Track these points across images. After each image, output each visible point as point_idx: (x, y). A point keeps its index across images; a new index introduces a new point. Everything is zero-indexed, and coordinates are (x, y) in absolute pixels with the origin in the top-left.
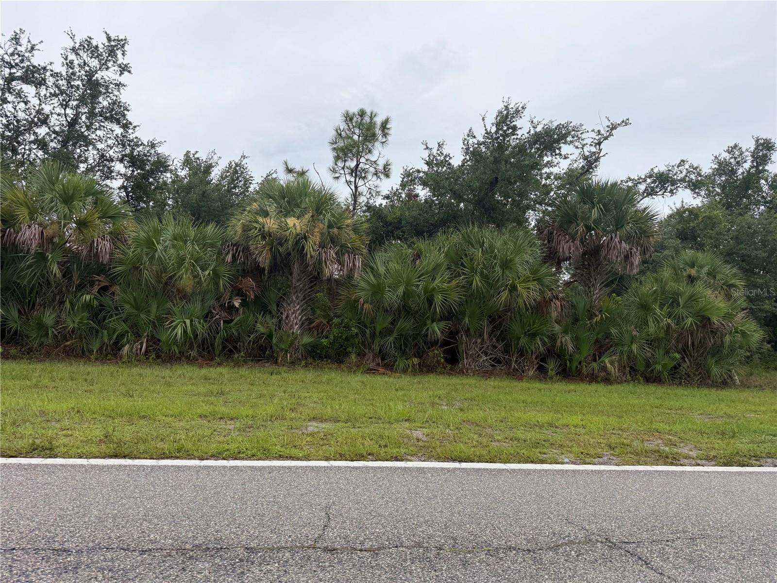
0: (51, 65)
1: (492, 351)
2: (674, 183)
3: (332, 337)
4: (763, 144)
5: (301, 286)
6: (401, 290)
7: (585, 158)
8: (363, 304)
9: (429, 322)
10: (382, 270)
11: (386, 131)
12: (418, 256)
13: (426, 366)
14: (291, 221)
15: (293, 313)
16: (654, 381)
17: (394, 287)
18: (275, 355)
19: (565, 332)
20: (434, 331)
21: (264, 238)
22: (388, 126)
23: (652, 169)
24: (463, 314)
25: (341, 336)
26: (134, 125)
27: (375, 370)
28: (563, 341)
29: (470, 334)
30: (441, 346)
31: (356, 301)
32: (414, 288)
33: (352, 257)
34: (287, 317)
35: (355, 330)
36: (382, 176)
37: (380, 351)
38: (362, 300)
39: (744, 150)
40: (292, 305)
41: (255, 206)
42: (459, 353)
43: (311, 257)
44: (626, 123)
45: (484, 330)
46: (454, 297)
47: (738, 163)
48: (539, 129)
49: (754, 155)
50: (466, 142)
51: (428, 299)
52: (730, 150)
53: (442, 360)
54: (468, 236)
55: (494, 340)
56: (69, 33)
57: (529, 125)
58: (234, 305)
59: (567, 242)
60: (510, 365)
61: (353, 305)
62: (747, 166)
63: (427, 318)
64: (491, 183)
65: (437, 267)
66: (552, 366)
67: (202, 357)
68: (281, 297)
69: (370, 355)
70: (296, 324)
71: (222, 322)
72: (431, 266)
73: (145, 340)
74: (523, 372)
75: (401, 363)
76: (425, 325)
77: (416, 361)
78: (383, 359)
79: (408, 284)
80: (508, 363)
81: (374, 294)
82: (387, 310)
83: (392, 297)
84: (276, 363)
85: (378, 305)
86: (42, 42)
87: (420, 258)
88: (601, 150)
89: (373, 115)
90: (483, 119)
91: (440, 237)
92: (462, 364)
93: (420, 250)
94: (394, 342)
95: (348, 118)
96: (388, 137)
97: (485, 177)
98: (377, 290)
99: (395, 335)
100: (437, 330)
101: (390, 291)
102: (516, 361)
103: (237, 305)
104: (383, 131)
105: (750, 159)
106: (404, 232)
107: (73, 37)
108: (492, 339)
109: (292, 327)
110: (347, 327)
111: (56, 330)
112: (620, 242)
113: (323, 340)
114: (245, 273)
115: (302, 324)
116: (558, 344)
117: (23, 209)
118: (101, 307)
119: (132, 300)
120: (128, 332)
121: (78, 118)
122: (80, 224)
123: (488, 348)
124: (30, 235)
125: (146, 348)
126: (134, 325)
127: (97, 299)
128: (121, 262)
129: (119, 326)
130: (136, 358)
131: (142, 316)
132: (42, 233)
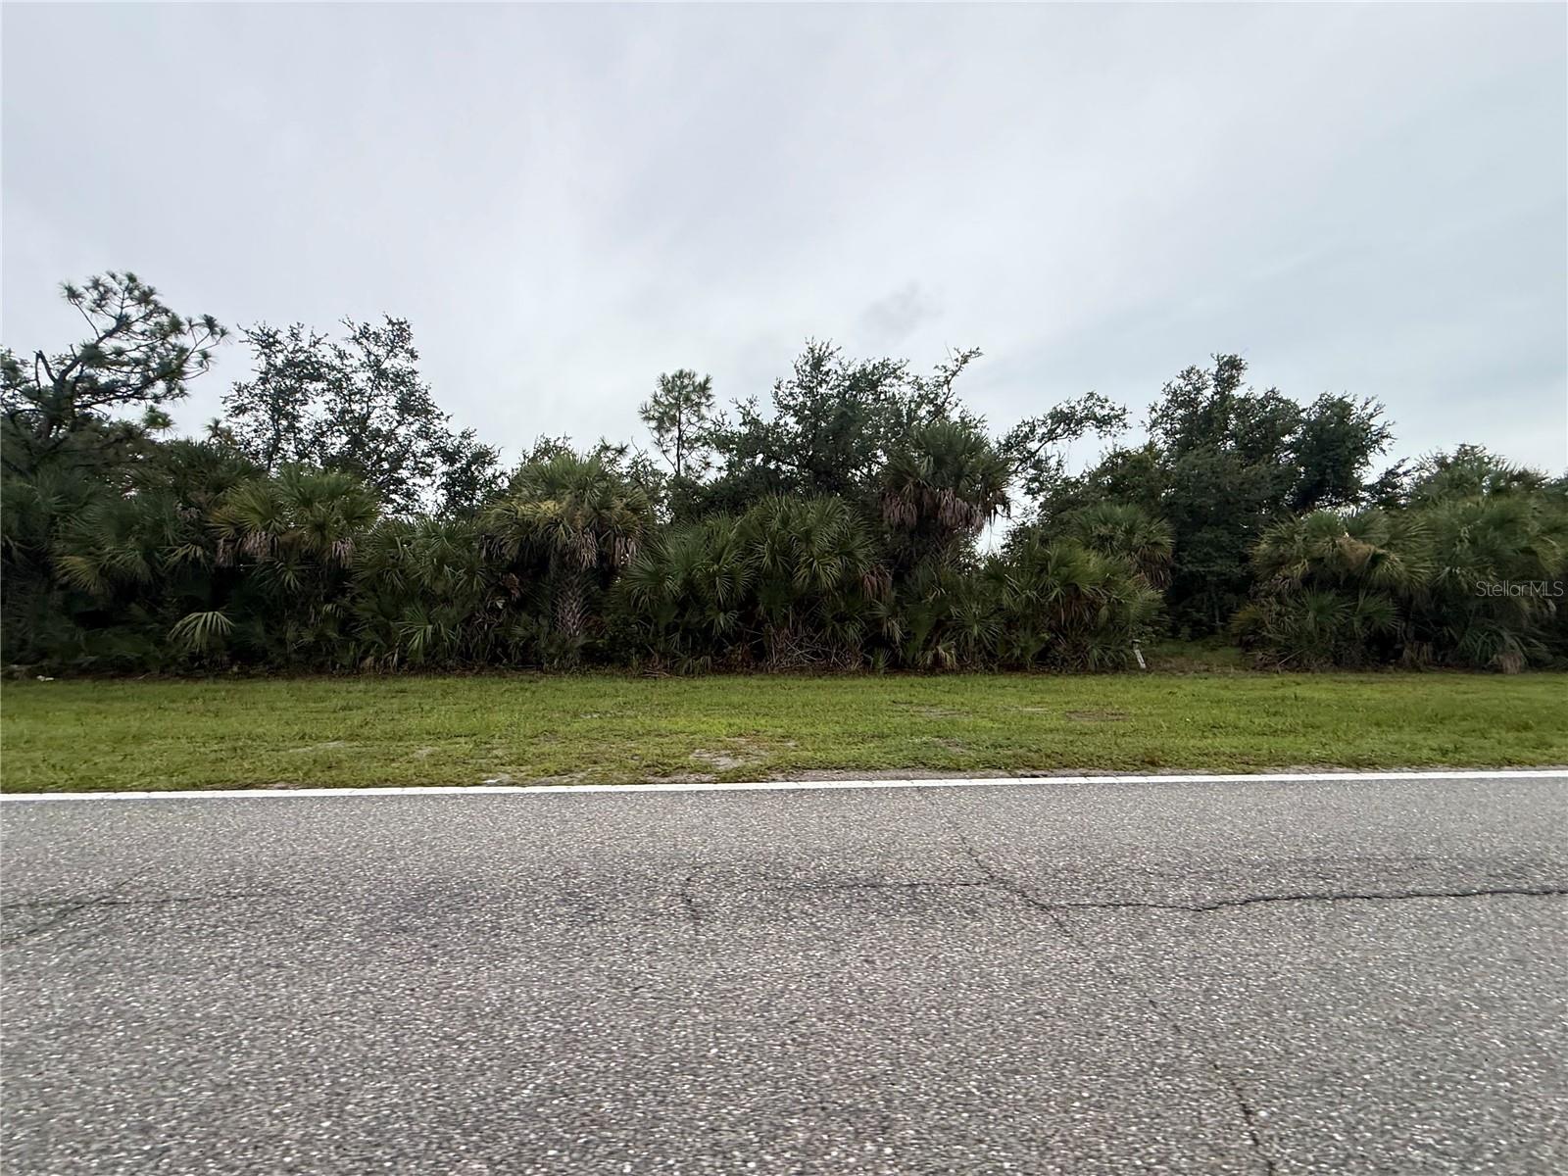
2: (1079, 422)
3: (607, 638)
4: (1226, 363)
7: (930, 401)
11: (707, 392)
13: (726, 666)
15: (569, 612)
17: (674, 574)
18: (541, 661)
19: (894, 615)
20: (719, 623)
22: (708, 385)
25: (619, 635)
26: (446, 415)
27: (649, 673)
28: (891, 626)
29: (778, 625)
30: (749, 641)
31: (629, 593)
33: (623, 542)
34: (563, 617)
35: (635, 628)
37: (665, 650)
39: (1202, 372)
40: (568, 602)
41: (525, 492)
42: (766, 649)
44: (976, 353)
47: (1197, 390)
49: (1217, 378)
51: (710, 585)
52: (1187, 375)
53: (748, 659)
54: (768, 506)
56: (346, 321)
58: (496, 606)
60: (830, 659)
61: (627, 598)
62: (1208, 392)
66: (880, 660)
68: (555, 594)
69: (656, 657)
70: (574, 624)
71: (486, 626)
72: (722, 545)
73: (397, 650)
74: (844, 667)
75: (685, 664)
77: (708, 660)
79: (690, 568)
80: (828, 656)
81: (658, 582)
82: (672, 601)
83: (673, 586)
84: (541, 670)
85: (663, 597)
88: (949, 390)
89: (692, 376)
92: (770, 661)
95: (665, 382)
98: (658, 579)
100: (722, 621)
101: (670, 579)
102: (837, 654)
103: (500, 606)
104: (703, 392)
105: (1212, 383)
107: (351, 326)
109: (569, 627)
111: (296, 645)
113: (599, 642)
115: (582, 623)
116: (883, 631)
117: (252, 516)
118: (351, 617)
119: (375, 607)
120: (374, 643)
121: (369, 413)
122: (320, 528)
123: (802, 640)
124: (254, 543)
125: (399, 659)
126: (387, 635)
127: (346, 609)
128: (364, 566)
129: (368, 636)
130: (383, 671)
131: (391, 623)
132: (273, 541)
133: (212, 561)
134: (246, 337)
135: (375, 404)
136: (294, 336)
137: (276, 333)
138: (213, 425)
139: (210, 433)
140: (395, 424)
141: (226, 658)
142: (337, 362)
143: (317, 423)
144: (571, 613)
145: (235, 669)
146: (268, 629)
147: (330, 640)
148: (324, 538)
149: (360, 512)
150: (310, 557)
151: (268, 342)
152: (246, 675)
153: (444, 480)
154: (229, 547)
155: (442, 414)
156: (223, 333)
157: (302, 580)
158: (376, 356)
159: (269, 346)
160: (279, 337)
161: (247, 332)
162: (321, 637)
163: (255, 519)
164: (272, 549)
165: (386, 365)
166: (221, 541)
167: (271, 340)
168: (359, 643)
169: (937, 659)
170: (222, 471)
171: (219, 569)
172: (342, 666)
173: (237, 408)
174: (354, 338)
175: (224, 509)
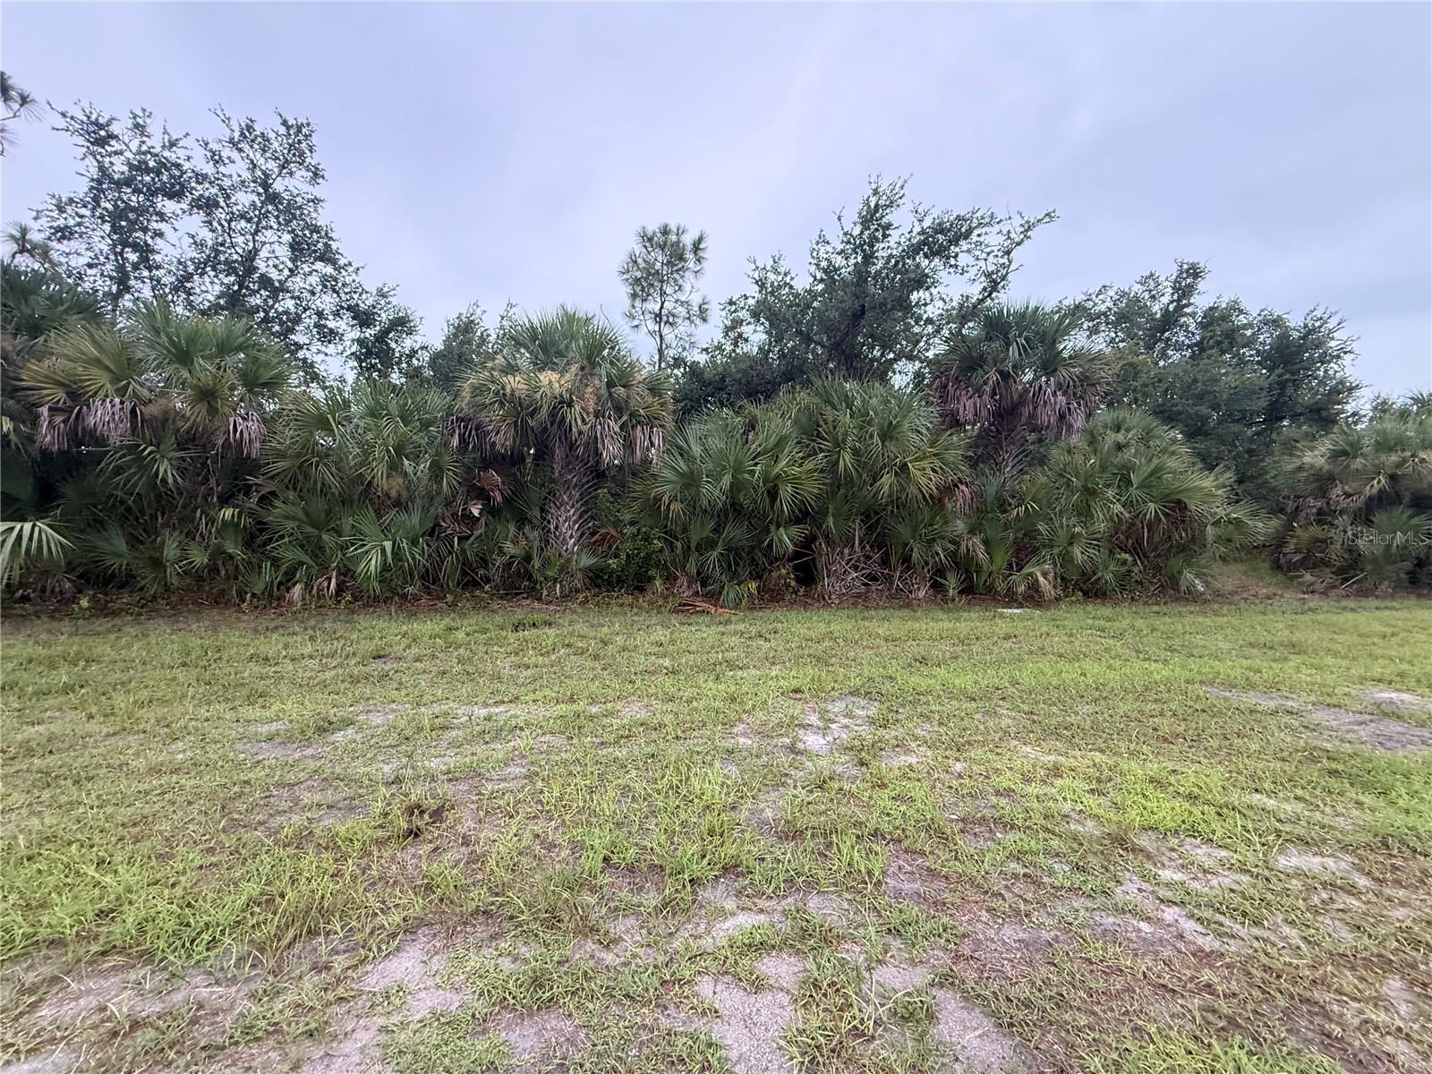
0: (188, 160)
1: (865, 563)
3: (624, 556)
4: (1187, 271)
5: (575, 480)
6: (727, 480)
7: (988, 275)
8: (669, 504)
9: (773, 528)
10: (697, 450)
11: (701, 254)
12: (751, 426)
13: (767, 592)
14: (547, 377)
15: (565, 521)
16: (1096, 596)
17: (716, 477)
18: (538, 587)
19: (972, 531)
20: (781, 541)
21: (502, 404)
22: (701, 246)
23: (1060, 302)
24: (824, 512)
25: (638, 554)
27: (690, 605)
28: (970, 545)
29: (834, 542)
30: (790, 560)
31: (658, 499)
32: (746, 476)
33: (647, 431)
34: (557, 528)
35: (658, 544)
36: (698, 321)
37: (699, 573)
38: (666, 498)
39: (1162, 279)
40: (563, 508)
41: (500, 360)
42: (816, 570)
43: (580, 433)
45: (854, 535)
46: (811, 488)
47: (1153, 297)
48: (927, 223)
49: (1175, 285)
50: (815, 254)
51: (768, 492)
52: (1144, 281)
53: (793, 583)
54: (826, 392)
55: (868, 548)
56: (219, 112)
57: (912, 218)
58: (471, 513)
59: (970, 398)
60: (892, 583)
61: (654, 506)
63: (770, 522)
64: (854, 315)
65: (781, 442)
66: (952, 583)
67: (428, 594)
68: (546, 498)
69: (683, 581)
70: (571, 537)
71: (456, 539)
72: (772, 441)
73: (334, 574)
74: (911, 592)
75: (731, 592)
76: (768, 532)
77: (753, 586)
78: (704, 584)
79: (738, 469)
80: (889, 579)
81: (686, 486)
82: (706, 511)
83: (713, 492)
84: (540, 599)
85: (692, 505)
86: (187, 134)
87: (754, 429)
88: (1010, 262)
89: (680, 231)
90: (839, 219)
91: (782, 396)
92: (823, 586)
93: (754, 417)
94: (719, 560)
95: (647, 239)
96: (705, 264)
97: (846, 305)
98: (690, 481)
99: (720, 549)
100: (786, 539)
101: (710, 482)
102: (900, 577)
103: (476, 513)
104: (696, 254)
105: (1170, 290)
106: (730, 394)
107: (226, 121)
108: (865, 546)
109: (565, 542)
110: (647, 539)
111: (180, 567)
112: (1054, 394)
113: (611, 561)
114: (486, 464)
115: (581, 536)
116: (963, 549)
117: (96, 371)
118: (262, 526)
119: (301, 514)
120: (301, 563)
121: (256, 251)
122: (207, 396)
123: (858, 560)
124: (104, 414)
125: (338, 585)
126: (317, 551)
127: (251, 514)
128: (281, 455)
129: (290, 555)
130: (317, 604)
131: (325, 537)
132: (133, 411)
133: (30, 439)
134: (62, 123)
135: (263, 239)
136: (139, 128)
137: (109, 123)
138: (18, 235)
139: (15, 247)
140: (286, 272)
141: (68, 585)
142: (208, 169)
143: (180, 263)
144: (566, 522)
145: (84, 603)
146: (134, 542)
147: (231, 557)
148: (212, 411)
149: (266, 375)
150: (191, 440)
151: (98, 135)
152: (102, 610)
153: (354, 349)
154: (59, 419)
155: (350, 264)
156: (24, 100)
157: (182, 471)
158: (264, 173)
159: (102, 142)
160: (115, 128)
161: (64, 115)
162: (218, 554)
163: (103, 379)
164: (134, 428)
165: (278, 186)
166: (44, 411)
167: (103, 133)
168: (276, 563)
169: (1034, 586)
170: (39, 307)
171: (45, 453)
172: (254, 595)
173: (58, 229)
174: (231, 141)
175: (46, 363)
